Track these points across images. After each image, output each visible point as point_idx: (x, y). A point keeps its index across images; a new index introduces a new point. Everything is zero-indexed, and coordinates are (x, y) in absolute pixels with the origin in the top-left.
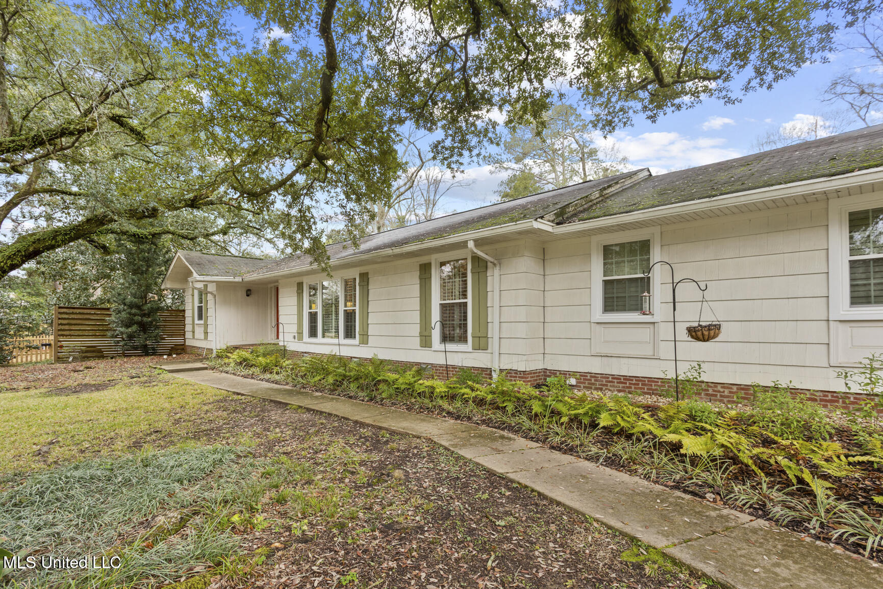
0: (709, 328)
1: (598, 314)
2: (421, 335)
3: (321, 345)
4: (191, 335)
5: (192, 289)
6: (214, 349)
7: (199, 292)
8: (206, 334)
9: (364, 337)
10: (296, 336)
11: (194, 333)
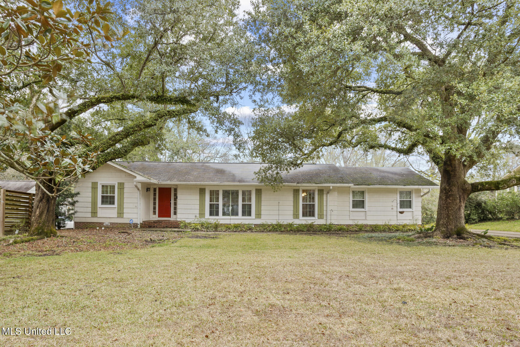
1: (351, 209)
2: (294, 215)
3: (222, 219)
4: (89, 215)
5: (91, 183)
6: (139, 223)
7: (103, 186)
8: (120, 214)
9: (258, 215)
10: (198, 215)
11: (94, 213)
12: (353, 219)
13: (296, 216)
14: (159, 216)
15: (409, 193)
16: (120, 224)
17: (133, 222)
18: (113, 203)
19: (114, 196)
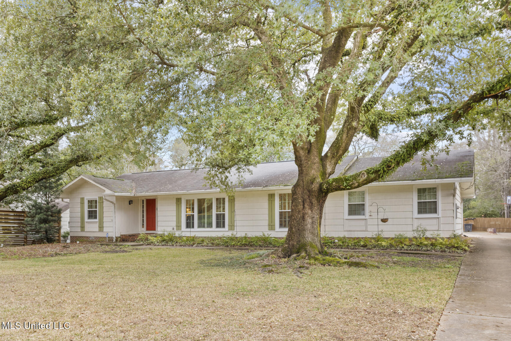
0: (386, 219)
1: (346, 216)
2: (269, 225)
3: (197, 232)
4: (79, 229)
5: (80, 199)
6: (114, 237)
7: (89, 201)
8: (101, 228)
9: (232, 227)
10: (175, 228)
11: (83, 228)
12: (349, 229)
13: (271, 227)
14: (147, 229)
15: (433, 190)
16: (101, 237)
17: (109, 236)
18: (96, 218)
19: (96, 210)
